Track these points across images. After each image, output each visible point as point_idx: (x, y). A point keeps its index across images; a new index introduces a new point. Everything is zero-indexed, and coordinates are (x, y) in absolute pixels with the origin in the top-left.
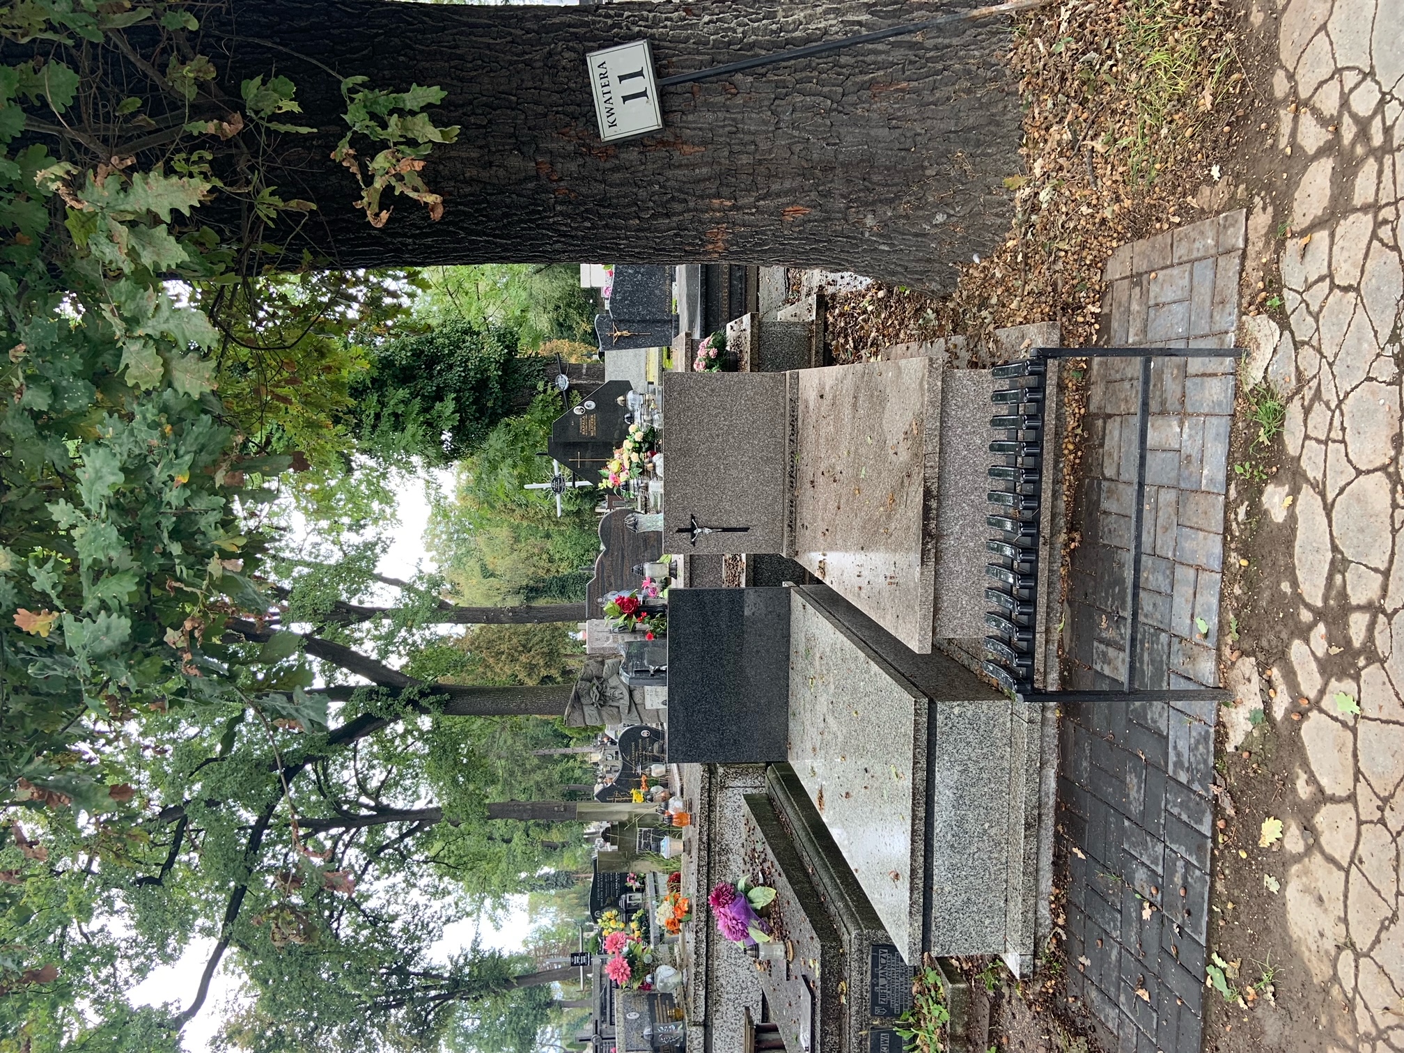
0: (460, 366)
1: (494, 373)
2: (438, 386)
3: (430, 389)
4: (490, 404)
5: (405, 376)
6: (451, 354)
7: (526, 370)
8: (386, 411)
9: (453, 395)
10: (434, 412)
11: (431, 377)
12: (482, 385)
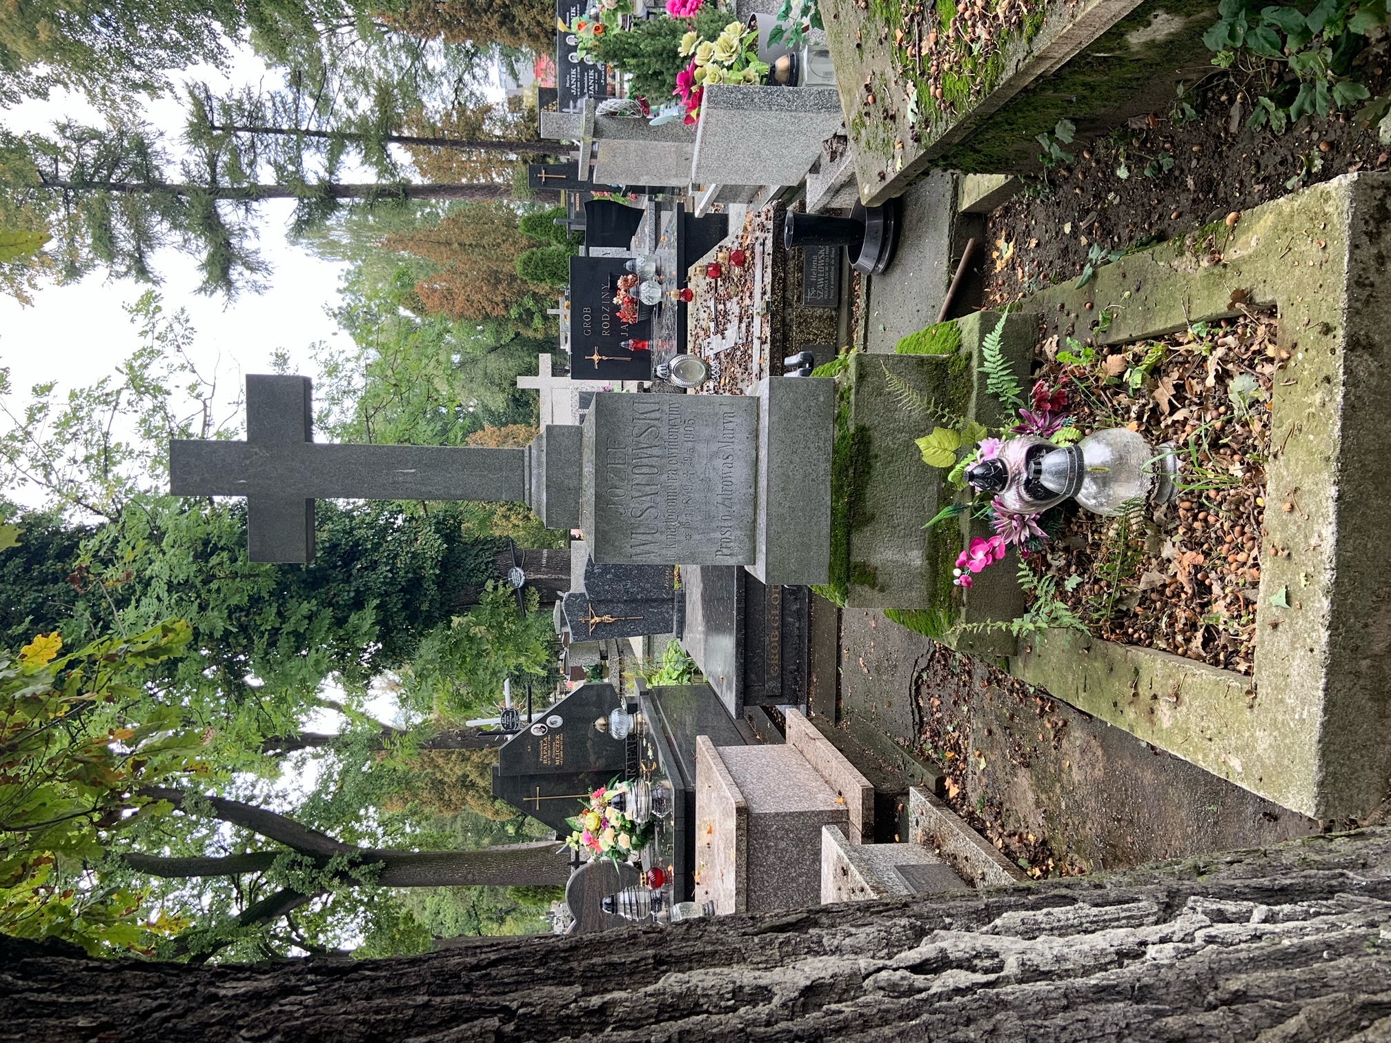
0: (386, 564)
1: (431, 572)
2: (357, 591)
3: (347, 596)
4: (425, 607)
5: (314, 582)
6: (377, 546)
7: (470, 563)
8: (287, 628)
9: (377, 601)
10: (349, 626)
11: (347, 581)
12: (415, 585)
